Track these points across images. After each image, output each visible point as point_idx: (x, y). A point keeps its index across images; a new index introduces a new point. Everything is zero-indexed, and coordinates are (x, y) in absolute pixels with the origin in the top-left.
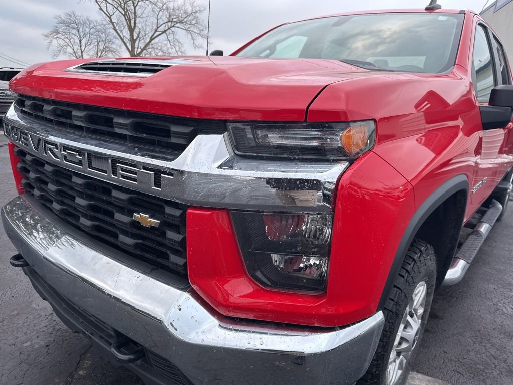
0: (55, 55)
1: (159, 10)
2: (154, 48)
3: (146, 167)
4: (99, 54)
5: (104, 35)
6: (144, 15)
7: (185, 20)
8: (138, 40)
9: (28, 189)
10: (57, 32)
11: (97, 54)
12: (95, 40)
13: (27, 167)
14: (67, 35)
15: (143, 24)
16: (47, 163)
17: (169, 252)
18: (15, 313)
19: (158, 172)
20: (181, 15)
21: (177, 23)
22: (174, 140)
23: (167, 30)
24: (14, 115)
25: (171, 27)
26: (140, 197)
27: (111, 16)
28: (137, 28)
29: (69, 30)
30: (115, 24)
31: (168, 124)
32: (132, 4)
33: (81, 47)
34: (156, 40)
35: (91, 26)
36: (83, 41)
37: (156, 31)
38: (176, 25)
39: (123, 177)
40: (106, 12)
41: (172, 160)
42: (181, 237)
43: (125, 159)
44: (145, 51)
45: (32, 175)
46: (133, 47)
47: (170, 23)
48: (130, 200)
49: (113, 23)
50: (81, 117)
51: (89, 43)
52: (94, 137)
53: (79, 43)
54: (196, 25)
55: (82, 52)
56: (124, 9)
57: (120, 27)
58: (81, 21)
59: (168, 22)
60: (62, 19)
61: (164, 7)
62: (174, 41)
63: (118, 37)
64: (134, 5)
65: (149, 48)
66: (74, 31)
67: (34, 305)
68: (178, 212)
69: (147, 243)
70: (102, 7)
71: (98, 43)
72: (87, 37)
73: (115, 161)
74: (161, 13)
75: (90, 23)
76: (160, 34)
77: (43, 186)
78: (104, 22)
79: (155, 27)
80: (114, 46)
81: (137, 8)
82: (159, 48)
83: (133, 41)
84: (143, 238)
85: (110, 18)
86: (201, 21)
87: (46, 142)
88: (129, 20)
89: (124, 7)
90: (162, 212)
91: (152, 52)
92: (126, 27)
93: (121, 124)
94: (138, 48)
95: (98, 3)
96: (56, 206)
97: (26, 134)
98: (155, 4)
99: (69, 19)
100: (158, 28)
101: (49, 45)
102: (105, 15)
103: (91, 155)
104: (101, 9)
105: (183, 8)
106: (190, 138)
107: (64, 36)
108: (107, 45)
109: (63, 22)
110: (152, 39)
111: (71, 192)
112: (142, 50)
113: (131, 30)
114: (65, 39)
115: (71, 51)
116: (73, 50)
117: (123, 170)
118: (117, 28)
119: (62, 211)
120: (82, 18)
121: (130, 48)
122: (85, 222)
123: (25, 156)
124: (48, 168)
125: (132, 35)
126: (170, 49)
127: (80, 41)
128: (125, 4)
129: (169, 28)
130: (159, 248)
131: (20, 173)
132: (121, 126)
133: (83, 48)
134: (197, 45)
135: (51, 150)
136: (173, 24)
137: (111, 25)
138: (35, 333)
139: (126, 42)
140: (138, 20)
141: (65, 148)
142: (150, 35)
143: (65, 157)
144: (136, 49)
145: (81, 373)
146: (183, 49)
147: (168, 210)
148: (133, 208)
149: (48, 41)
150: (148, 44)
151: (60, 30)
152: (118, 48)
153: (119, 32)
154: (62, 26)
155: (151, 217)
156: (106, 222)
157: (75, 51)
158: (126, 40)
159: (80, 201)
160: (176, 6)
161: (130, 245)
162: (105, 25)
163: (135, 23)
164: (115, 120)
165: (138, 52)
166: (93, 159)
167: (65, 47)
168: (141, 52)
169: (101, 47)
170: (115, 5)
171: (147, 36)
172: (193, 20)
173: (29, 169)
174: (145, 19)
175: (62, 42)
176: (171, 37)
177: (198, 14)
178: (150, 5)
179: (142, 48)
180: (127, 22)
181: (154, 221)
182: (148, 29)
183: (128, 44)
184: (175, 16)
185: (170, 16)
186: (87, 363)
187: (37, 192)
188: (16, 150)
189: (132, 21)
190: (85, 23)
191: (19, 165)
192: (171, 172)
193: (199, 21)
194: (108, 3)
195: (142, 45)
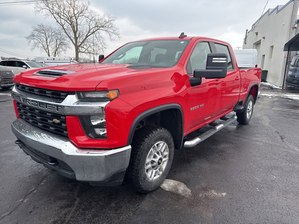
0: (32, 49)
1: (90, 20)
2: (88, 42)
3: (54, 105)
4: (57, 47)
5: (60, 36)
6: (82, 24)
7: (105, 25)
8: (79, 38)
9: (21, 116)
10: (33, 36)
11: (56, 47)
12: (55, 39)
13: (20, 108)
14: (39, 37)
15: (82, 29)
16: (27, 106)
17: (64, 130)
18: (16, 167)
19: (57, 106)
20: (102, 23)
21: (100, 27)
22: (62, 97)
23: (95, 31)
24: (15, 90)
25: (97, 30)
26: (55, 114)
27: (63, 25)
28: (78, 31)
29: (40, 34)
30: (66, 30)
31: (60, 93)
32: (75, 18)
33: (47, 43)
34: (89, 37)
35: (52, 31)
36: (48, 40)
37: (89, 32)
38: (100, 29)
39: (49, 108)
40: (61, 23)
41: (61, 103)
42: (66, 125)
43: (49, 103)
44: (83, 44)
45: (22, 111)
46: (76, 42)
47: (96, 28)
48: (52, 116)
49: (64, 29)
50: (37, 91)
51: (51, 41)
52: (41, 97)
53: (46, 41)
54: (111, 28)
55: (48, 46)
56: (70, 21)
57: (68, 31)
58: (47, 29)
59: (95, 27)
60: (36, 28)
61: (93, 19)
62: (99, 37)
63: (68, 36)
64: (76, 19)
65: (85, 42)
66: (43, 35)
67: (24, 164)
68: (64, 118)
69: (58, 129)
70: (58, 21)
71: (57, 41)
72: (51, 38)
73: (47, 104)
74: (91, 22)
75: (52, 30)
76: (91, 34)
77: (26, 114)
78: (60, 29)
79: (88, 30)
80: (66, 42)
81: (78, 20)
82: (91, 42)
83: (76, 38)
84: (57, 127)
85: (63, 26)
86: (114, 25)
87: (27, 99)
88: (73, 27)
89: (71, 20)
90: (60, 118)
91: (87, 44)
92: (72, 31)
93: (48, 93)
94: (79, 42)
95: (56, 19)
96: (31, 121)
97: (20, 97)
98: (88, 18)
99: (40, 28)
100: (90, 30)
101: (29, 43)
102: (60, 25)
103: (40, 103)
104: (58, 22)
105: (103, 19)
106: (66, 96)
107: (37, 38)
108: (62, 41)
109: (36, 30)
110: (87, 37)
111: (35, 115)
112: (82, 43)
113: (75, 33)
114: (38, 40)
115: (42, 46)
116: (43, 45)
117: (49, 106)
118: (67, 32)
119: (33, 122)
120: (47, 27)
121: (75, 43)
122: (40, 124)
123: (19, 104)
124: (27, 108)
125: (75, 35)
126: (97, 42)
127: (47, 40)
128: (71, 18)
129: (96, 31)
130: (61, 130)
131: (18, 111)
132: (48, 94)
133: (48, 44)
134: (112, 39)
135: (28, 102)
136: (98, 28)
137: (64, 30)
138: (25, 173)
139: (72, 39)
140: (78, 26)
141: (32, 101)
142: (86, 34)
143: (32, 104)
144: (78, 43)
145: (42, 184)
146: (104, 42)
147: (62, 117)
148: (53, 118)
149: (29, 41)
150: (85, 40)
151: (35, 34)
152: (68, 43)
153: (68, 34)
154: (36, 32)
155: (58, 120)
156: (46, 124)
157: (44, 46)
158: (72, 38)
159: (38, 118)
160: (100, 18)
161: (53, 130)
162: (60, 31)
163: (77, 28)
164: (46, 92)
165: (79, 45)
166: (40, 104)
167: (38, 44)
168: (81, 45)
169: (58, 43)
170: (66, 19)
171: (84, 35)
172: (109, 25)
173: (21, 109)
174: (82, 26)
175: (36, 41)
176: (97, 35)
177: (112, 22)
178: (85, 18)
179: (81, 42)
180: (72, 29)
181: (59, 121)
182: (84, 31)
183: (73, 41)
184: (99, 24)
185: (96, 23)
186: (44, 181)
187: (24, 117)
188: (16, 102)
189: (75, 28)
190: (49, 30)
191: (17, 108)
192: (61, 106)
193: (113, 26)
194: (61, 18)
195: (81, 41)
